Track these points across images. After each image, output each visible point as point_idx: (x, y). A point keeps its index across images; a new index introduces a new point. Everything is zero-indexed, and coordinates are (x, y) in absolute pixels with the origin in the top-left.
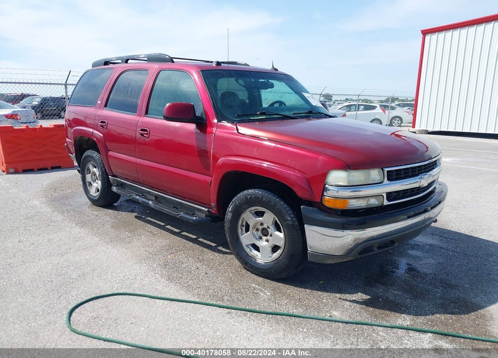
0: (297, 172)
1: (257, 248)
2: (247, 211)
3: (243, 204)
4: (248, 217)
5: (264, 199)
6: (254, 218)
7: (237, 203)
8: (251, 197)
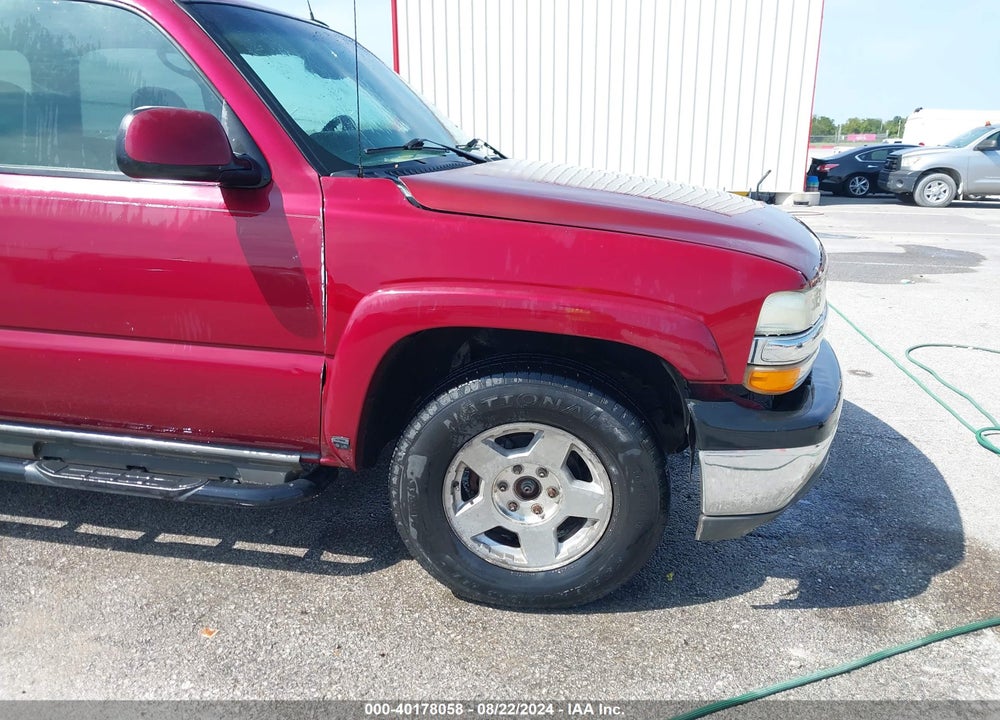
0: (673, 308)
1: (510, 539)
2: (477, 440)
3: (469, 423)
4: (480, 456)
5: (548, 399)
6: (500, 457)
7: (447, 423)
8: (500, 400)
